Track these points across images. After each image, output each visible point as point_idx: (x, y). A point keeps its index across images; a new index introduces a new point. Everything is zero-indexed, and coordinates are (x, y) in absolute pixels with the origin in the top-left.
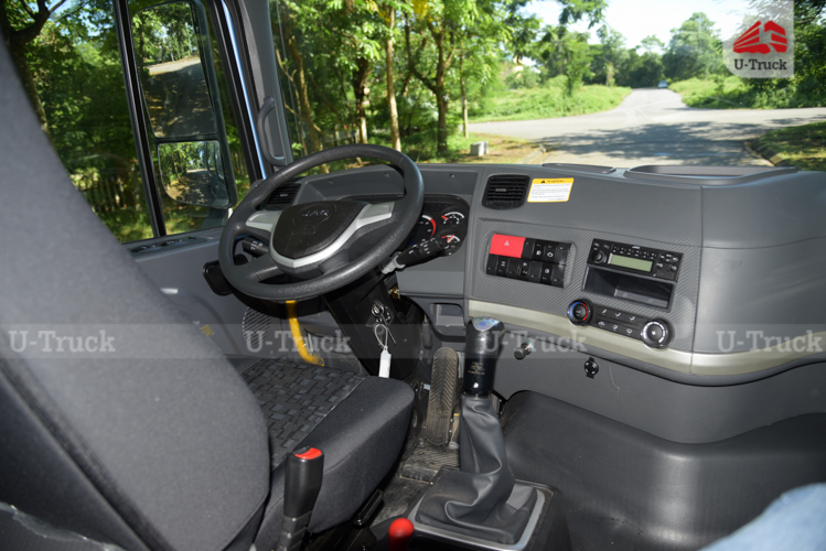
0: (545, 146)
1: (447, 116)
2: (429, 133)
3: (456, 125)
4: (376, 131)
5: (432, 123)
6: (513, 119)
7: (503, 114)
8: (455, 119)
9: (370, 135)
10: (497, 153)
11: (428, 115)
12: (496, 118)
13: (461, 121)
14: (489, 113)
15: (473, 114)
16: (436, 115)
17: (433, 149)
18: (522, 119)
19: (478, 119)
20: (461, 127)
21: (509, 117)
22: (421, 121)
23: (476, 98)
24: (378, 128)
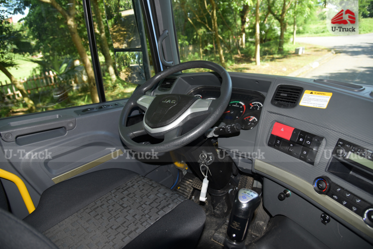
0: (335, 51)
1: (285, 33)
2: (274, 42)
3: (289, 39)
4: (250, 40)
5: (277, 38)
6: (320, 36)
7: (315, 33)
8: (289, 35)
9: (246, 41)
10: (309, 53)
11: (275, 33)
12: (311, 35)
13: (292, 36)
14: (307, 32)
15: (299, 32)
16: (279, 33)
17: (276, 50)
18: (324, 36)
19: (301, 35)
20: (291, 40)
21: (318, 35)
22: (272, 36)
23: (301, 25)
24: (251, 38)
